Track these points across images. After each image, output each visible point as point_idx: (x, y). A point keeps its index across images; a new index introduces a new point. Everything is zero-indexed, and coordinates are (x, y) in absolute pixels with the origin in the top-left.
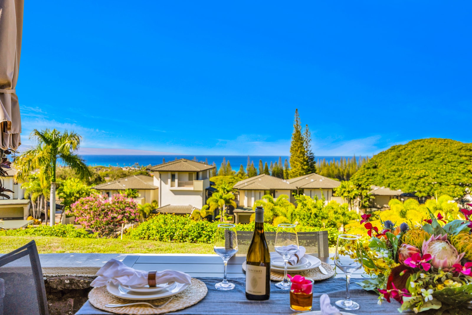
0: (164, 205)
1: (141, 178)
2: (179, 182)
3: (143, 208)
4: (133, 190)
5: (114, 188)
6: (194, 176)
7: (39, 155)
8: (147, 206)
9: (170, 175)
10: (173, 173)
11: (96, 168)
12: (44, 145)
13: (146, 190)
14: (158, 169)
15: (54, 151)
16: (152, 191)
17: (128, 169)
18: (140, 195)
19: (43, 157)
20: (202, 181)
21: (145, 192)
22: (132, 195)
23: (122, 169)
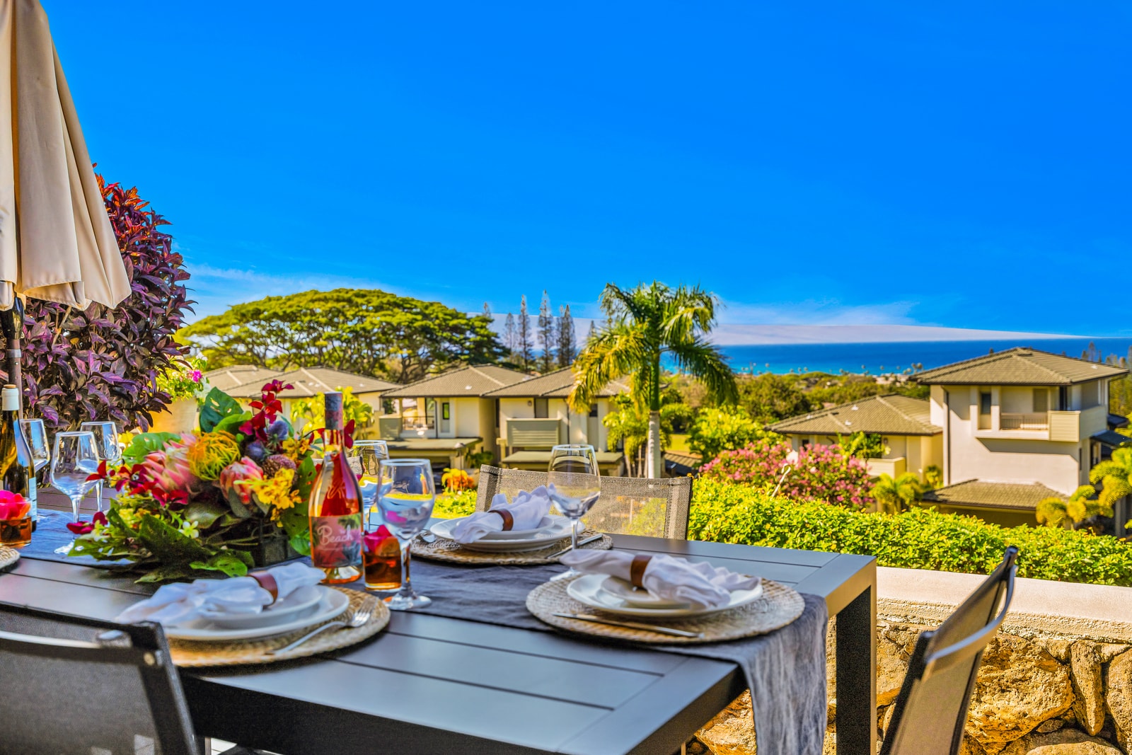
0: (960, 481)
1: (895, 404)
2: (1003, 414)
3: (895, 485)
4: (868, 435)
5: (820, 429)
6: (1052, 398)
7: (619, 345)
8: (906, 482)
9: (975, 393)
10: (985, 390)
11: (806, 379)
12: (630, 320)
13: (908, 438)
14: (939, 379)
15: (653, 336)
16: (924, 440)
17: (892, 379)
18: (887, 450)
19: (627, 351)
20: (1078, 412)
21: (905, 440)
22: (865, 450)
23: (875, 380)
